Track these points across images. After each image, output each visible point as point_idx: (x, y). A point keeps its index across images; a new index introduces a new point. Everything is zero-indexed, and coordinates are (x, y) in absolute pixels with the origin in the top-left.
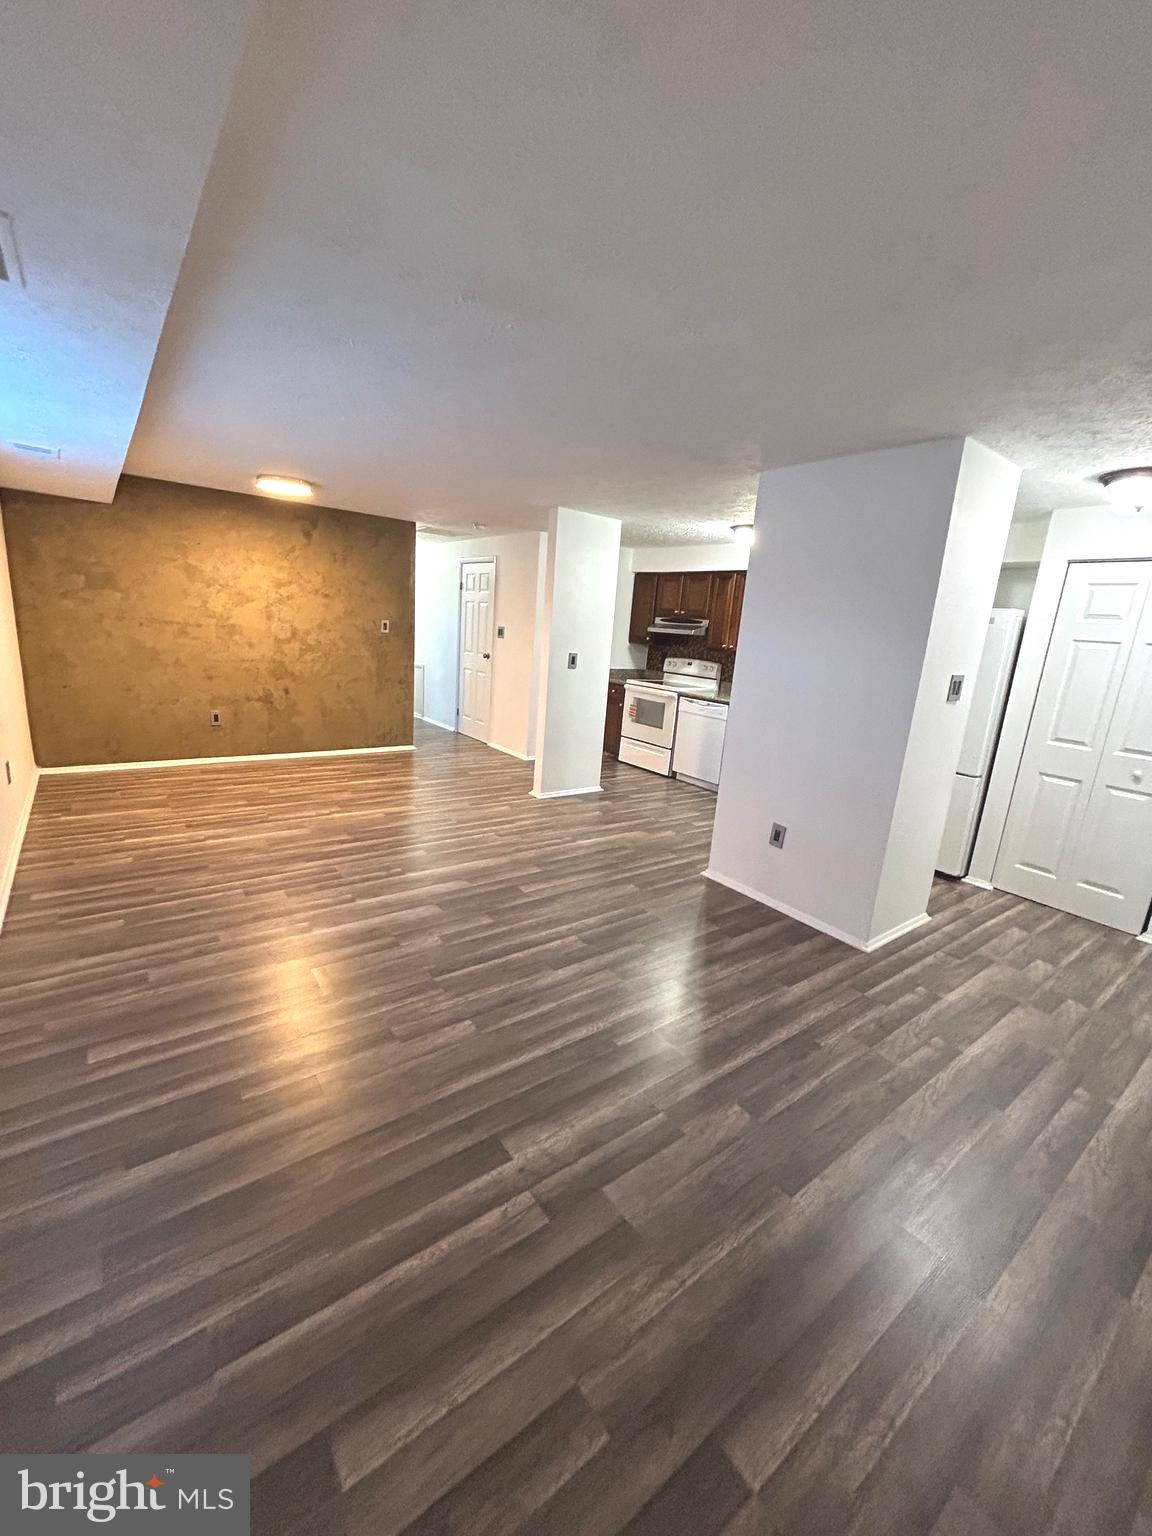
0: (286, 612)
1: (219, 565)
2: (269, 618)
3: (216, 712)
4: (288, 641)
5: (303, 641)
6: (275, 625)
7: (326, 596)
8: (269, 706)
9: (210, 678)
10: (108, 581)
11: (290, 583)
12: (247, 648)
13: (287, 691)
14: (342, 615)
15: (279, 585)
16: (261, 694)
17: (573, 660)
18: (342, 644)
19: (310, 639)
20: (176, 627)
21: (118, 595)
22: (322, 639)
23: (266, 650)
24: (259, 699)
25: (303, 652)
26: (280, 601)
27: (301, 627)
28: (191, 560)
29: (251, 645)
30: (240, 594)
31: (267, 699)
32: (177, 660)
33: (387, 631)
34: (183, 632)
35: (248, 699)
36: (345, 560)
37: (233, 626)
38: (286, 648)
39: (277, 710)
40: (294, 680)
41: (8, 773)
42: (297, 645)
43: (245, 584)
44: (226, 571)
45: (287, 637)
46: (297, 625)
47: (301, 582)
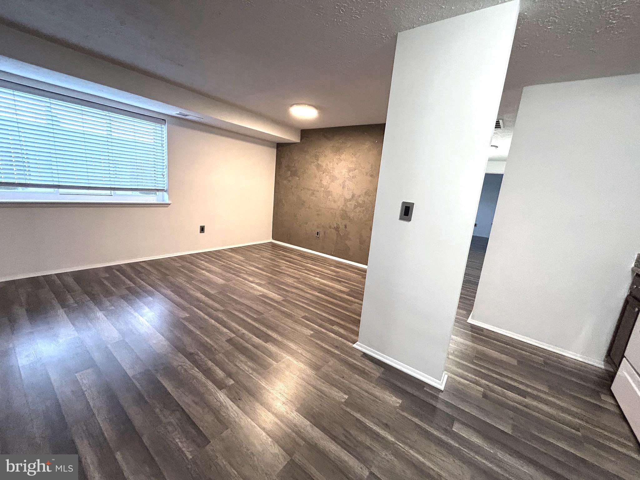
0: (352, 185)
1: (329, 163)
2: (343, 188)
3: (318, 230)
4: (350, 200)
5: (357, 202)
6: (345, 191)
8: (337, 232)
9: (318, 215)
10: (296, 173)
11: (355, 169)
12: (333, 202)
13: (346, 227)
15: (350, 170)
16: (335, 226)
19: (360, 200)
20: (310, 192)
22: (366, 201)
23: (340, 204)
24: (334, 228)
25: (356, 207)
26: (349, 179)
27: (357, 193)
28: (319, 162)
29: (335, 202)
31: (337, 229)
32: (310, 206)
34: (313, 194)
35: (330, 227)
37: (329, 192)
38: (349, 203)
39: (340, 235)
40: (350, 221)
41: (202, 229)
42: (353, 203)
43: (337, 171)
44: (330, 166)
45: (350, 198)
46: (355, 192)
47: (360, 168)
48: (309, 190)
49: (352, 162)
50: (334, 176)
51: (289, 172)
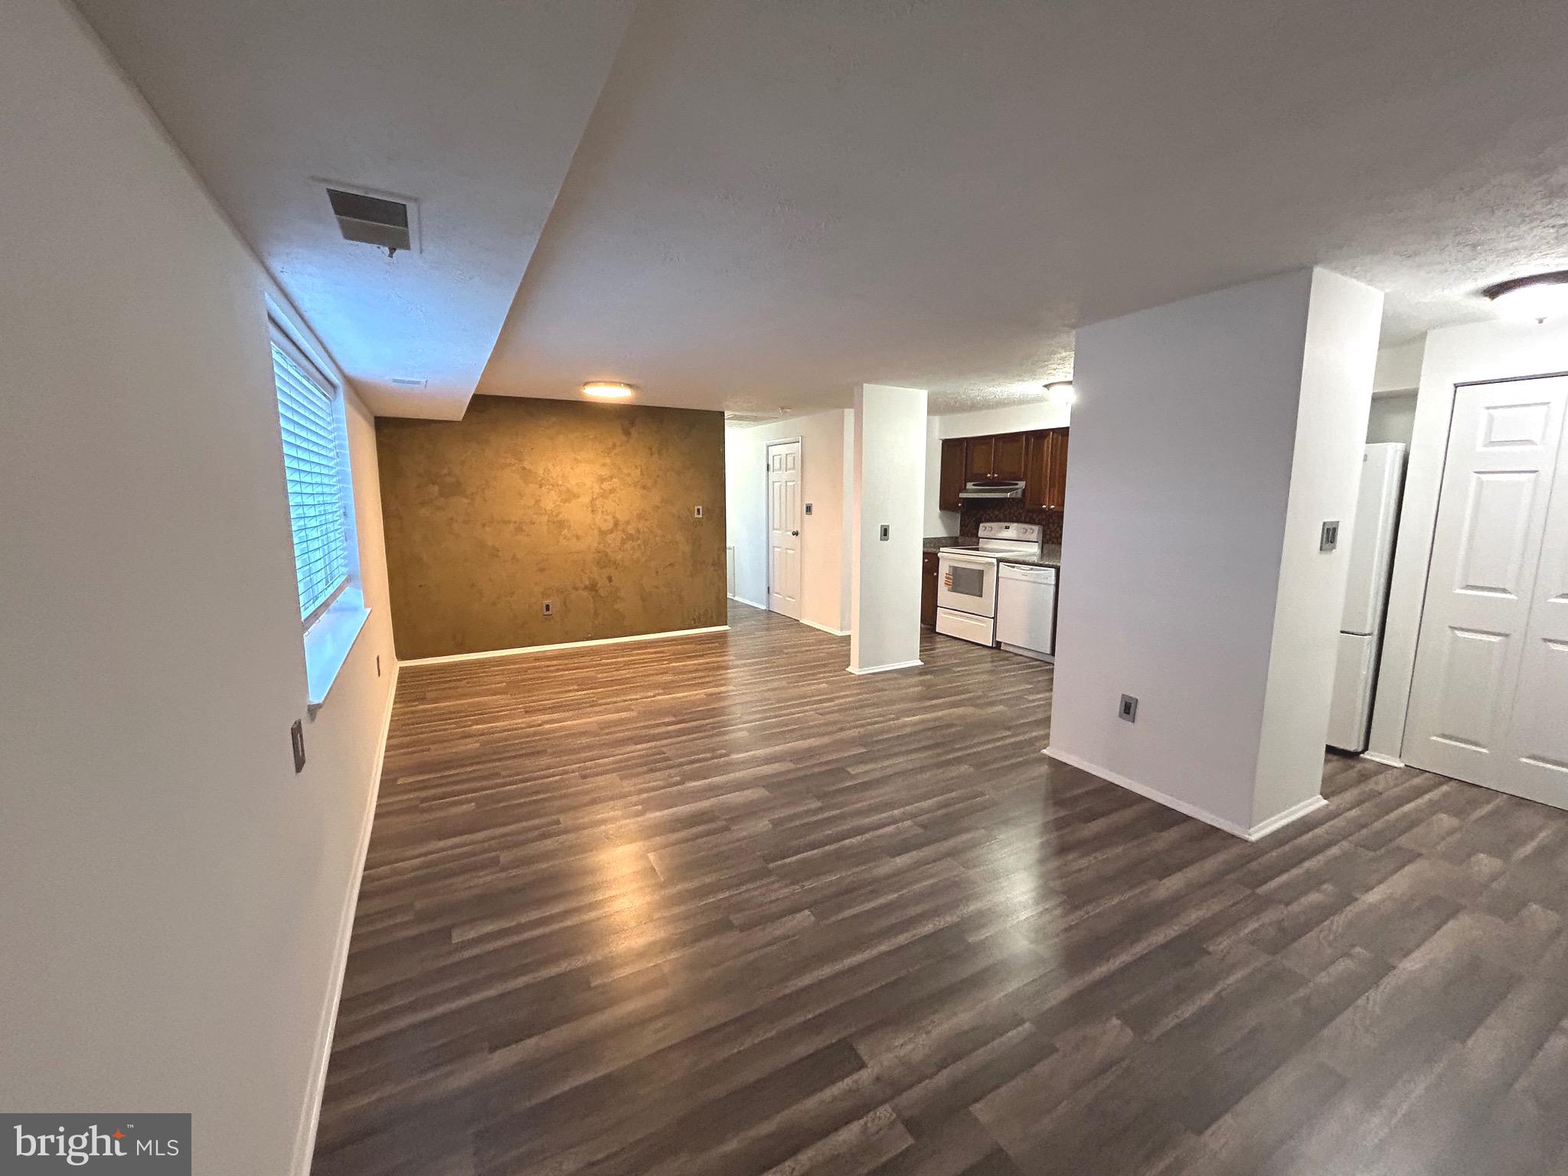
0: (610, 505)
1: (550, 466)
2: (593, 511)
3: (548, 601)
4: (611, 531)
5: (626, 533)
6: (599, 517)
7: (644, 487)
8: (594, 593)
10: (456, 489)
11: (611, 478)
12: (574, 539)
13: (610, 579)
14: (658, 504)
15: (602, 480)
16: (587, 583)
17: (885, 532)
18: (659, 532)
19: (631, 530)
20: (512, 527)
21: (466, 501)
22: (640, 526)
23: (591, 541)
24: (586, 588)
25: (623, 542)
26: (604, 495)
27: (622, 517)
28: (526, 464)
29: (578, 538)
30: (568, 490)
31: (593, 588)
32: (514, 556)
33: (700, 516)
34: (519, 530)
35: (576, 589)
36: (660, 454)
37: (562, 521)
38: (610, 538)
39: (601, 597)
40: (616, 568)
42: (618, 535)
43: (573, 482)
44: (556, 471)
45: (610, 528)
46: (618, 516)
47: (622, 476)
48: (509, 522)
51: (436, 488)
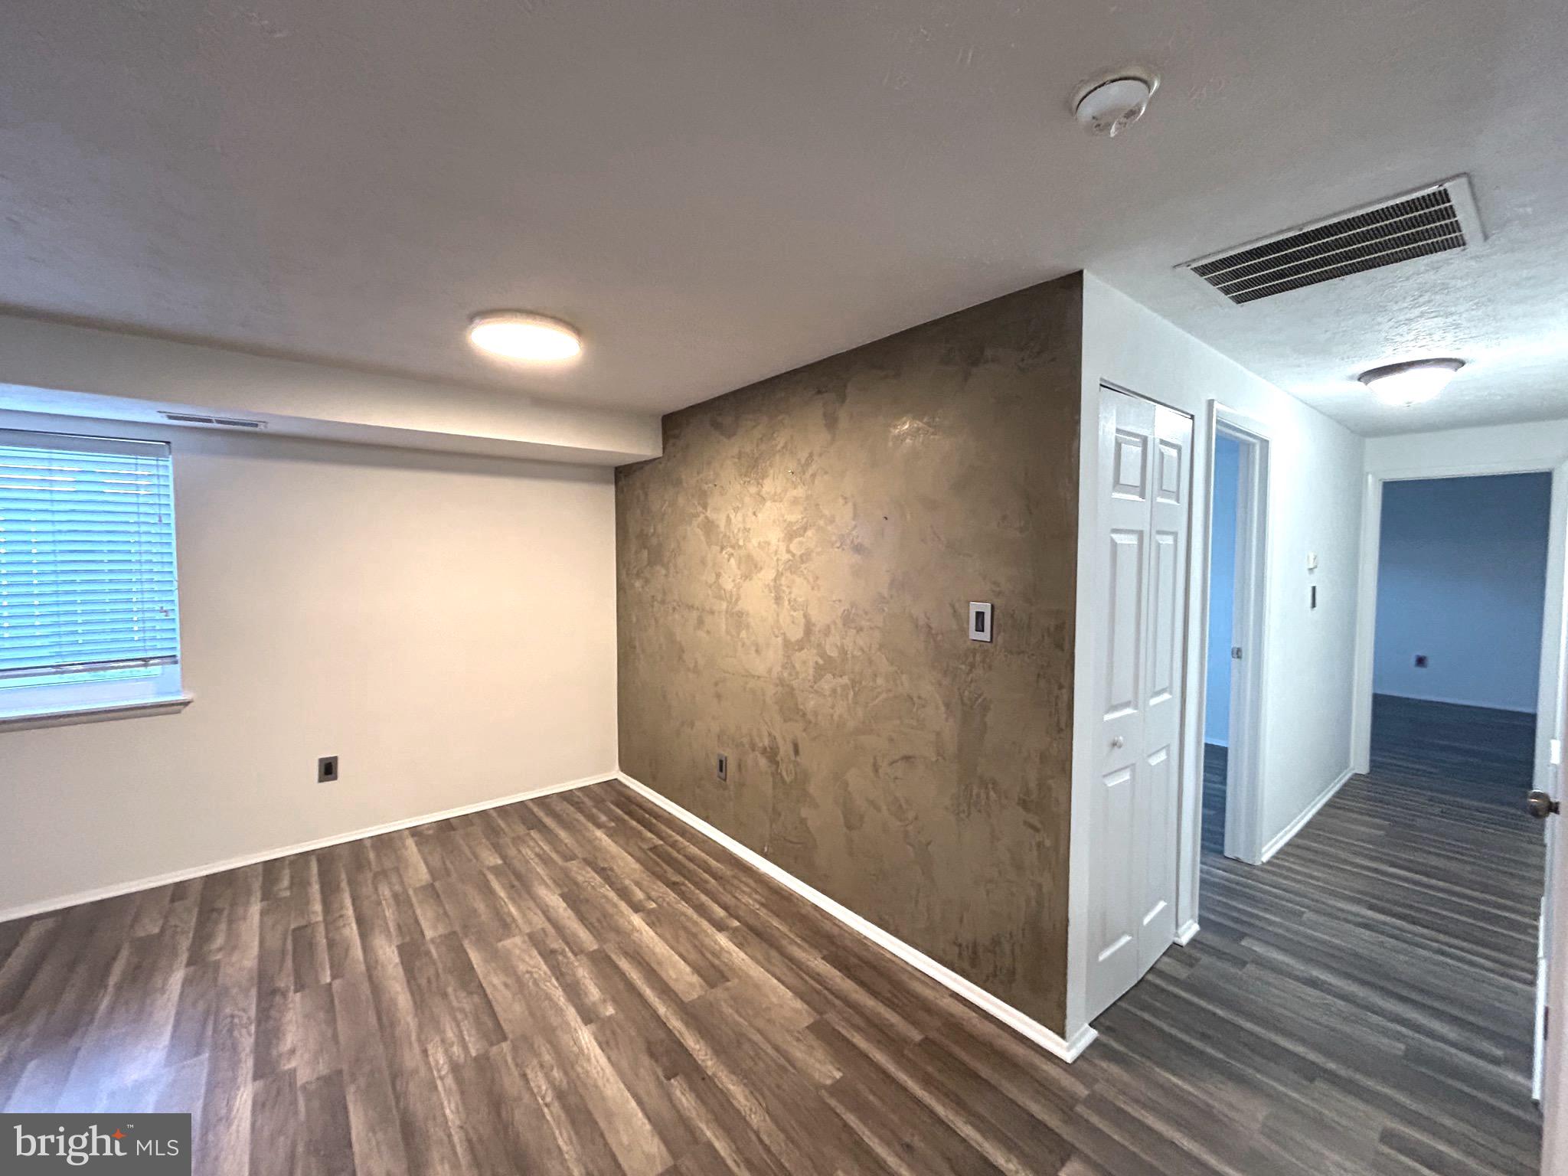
0: (800, 589)
1: (733, 513)
2: (778, 599)
3: (722, 753)
4: (800, 646)
5: (823, 654)
6: (785, 612)
7: (858, 549)
8: (774, 768)
9: (719, 696)
12: (753, 651)
13: (796, 750)
14: (885, 592)
15: (791, 535)
16: (766, 742)
19: (831, 645)
20: (695, 614)
21: (664, 571)
22: (850, 647)
23: (774, 658)
24: (764, 751)
25: (820, 671)
27: (820, 618)
28: (709, 512)
29: (758, 650)
31: (772, 754)
33: (985, 636)
34: (701, 622)
35: (753, 746)
37: (740, 614)
38: (799, 657)
39: (784, 782)
40: (806, 729)
41: (328, 769)
42: (812, 656)
43: (754, 542)
44: (737, 520)
45: (799, 637)
46: (814, 613)
47: (821, 523)
48: (691, 607)
49: (795, 501)
50: (749, 557)
51: (645, 553)
